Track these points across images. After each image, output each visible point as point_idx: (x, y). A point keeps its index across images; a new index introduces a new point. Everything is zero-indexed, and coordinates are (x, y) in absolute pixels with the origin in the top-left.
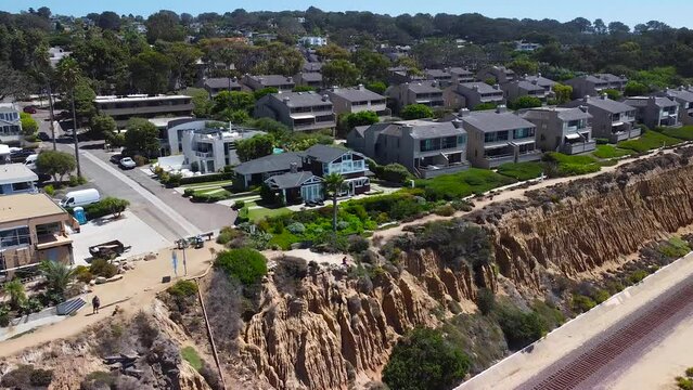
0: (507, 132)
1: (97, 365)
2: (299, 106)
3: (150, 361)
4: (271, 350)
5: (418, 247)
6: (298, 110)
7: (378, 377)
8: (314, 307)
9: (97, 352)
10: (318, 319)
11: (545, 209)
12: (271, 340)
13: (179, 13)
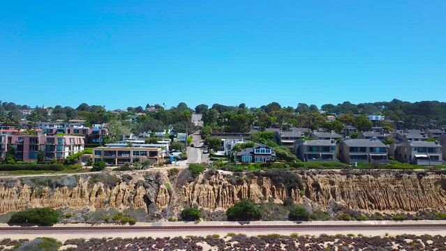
0: (365, 148)
1: (143, 179)
2: (287, 136)
3: (156, 183)
4: (193, 192)
5: (263, 175)
6: (287, 138)
7: (225, 210)
8: (212, 184)
9: (144, 177)
10: (211, 187)
11: (348, 177)
12: (194, 189)
13: (309, 105)
